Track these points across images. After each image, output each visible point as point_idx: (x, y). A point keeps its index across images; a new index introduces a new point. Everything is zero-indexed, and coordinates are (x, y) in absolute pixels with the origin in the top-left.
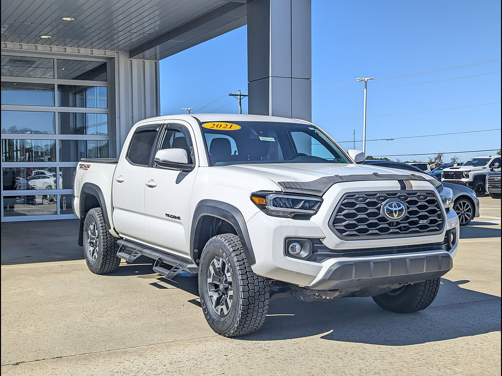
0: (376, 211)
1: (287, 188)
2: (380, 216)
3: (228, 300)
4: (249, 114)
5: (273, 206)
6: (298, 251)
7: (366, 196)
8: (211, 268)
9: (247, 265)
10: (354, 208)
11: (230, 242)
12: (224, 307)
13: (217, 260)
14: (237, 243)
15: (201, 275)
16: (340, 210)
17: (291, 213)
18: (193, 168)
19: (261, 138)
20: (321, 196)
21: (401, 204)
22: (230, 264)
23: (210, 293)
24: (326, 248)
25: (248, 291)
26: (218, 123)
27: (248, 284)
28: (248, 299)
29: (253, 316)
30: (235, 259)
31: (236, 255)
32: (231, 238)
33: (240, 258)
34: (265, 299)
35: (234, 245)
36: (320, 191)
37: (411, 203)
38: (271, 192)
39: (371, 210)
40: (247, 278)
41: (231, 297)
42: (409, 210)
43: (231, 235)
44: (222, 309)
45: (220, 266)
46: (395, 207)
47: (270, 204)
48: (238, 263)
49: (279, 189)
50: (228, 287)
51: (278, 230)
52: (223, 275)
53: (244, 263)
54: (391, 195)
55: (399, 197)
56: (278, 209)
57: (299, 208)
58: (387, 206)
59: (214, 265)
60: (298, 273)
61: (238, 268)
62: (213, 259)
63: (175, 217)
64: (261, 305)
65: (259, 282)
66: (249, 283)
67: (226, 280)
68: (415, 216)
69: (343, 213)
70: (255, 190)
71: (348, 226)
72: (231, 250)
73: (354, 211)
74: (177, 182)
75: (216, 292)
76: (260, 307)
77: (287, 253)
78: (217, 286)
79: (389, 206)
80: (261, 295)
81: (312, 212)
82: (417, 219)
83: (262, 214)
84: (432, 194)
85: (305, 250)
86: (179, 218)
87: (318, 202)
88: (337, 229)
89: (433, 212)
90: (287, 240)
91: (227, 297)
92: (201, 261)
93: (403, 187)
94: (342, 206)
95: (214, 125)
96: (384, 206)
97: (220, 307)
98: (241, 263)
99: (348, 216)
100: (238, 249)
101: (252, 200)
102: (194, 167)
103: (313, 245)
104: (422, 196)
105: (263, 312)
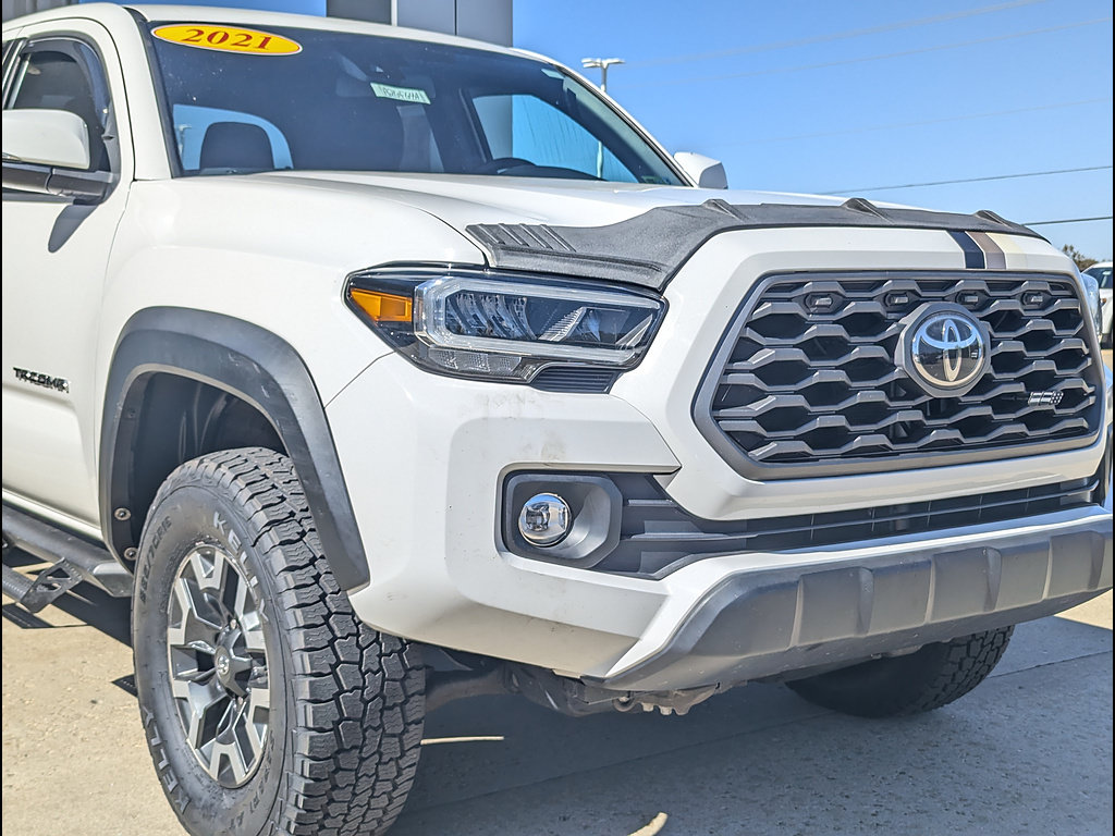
0: (880, 352)
1: (510, 250)
2: (896, 374)
3: (251, 727)
4: (328, 15)
5: (448, 328)
6: (556, 529)
7: (841, 291)
8: (180, 586)
9: (328, 584)
10: (799, 340)
11: (257, 487)
12: (233, 751)
13: (205, 556)
14: (285, 490)
15: (143, 613)
16: (743, 349)
17: (527, 360)
18: (108, 189)
19: (380, 90)
20: (656, 284)
21: (972, 327)
22: (254, 581)
23: (180, 688)
24: (679, 514)
25: (336, 697)
26: (213, 29)
27: (334, 667)
28: (335, 729)
29: (354, 795)
30: (279, 560)
31: (282, 544)
32: (264, 470)
33: (300, 554)
34: (407, 724)
35: (272, 497)
36: (653, 267)
37: (1005, 322)
38: (435, 268)
39: (864, 349)
40: (331, 643)
41: (262, 715)
42: (996, 352)
43: (259, 457)
44: (225, 759)
45: (215, 583)
46: (952, 338)
47: (436, 323)
48: (289, 575)
49: (472, 253)
50: (249, 671)
51: (469, 436)
52: (230, 619)
53: (317, 578)
54: (932, 286)
55: (960, 298)
56: (471, 343)
57: (563, 342)
58: (922, 331)
59: (190, 575)
60: (556, 626)
61: (290, 599)
62: (187, 552)
63: (45, 381)
64: (391, 748)
65: (380, 656)
66: (339, 662)
67: (241, 642)
68: (1014, 376)
69: (757, 360)
70: (364, 261)
71: (776, 420)
72: (262, 519)
73: (799, 355)
74: (55, 243)
75: (202, 682)
76: (385, 758)
77: (511, 539)
78: (205, 662)
79: (930, 332)
80: (391, 708)
81: (617, 357)
82: (1020, 388)
83: (397, 366)
84: (1066, 286)
85: (589, 522)
86: (59, 384)
87: (645, 312)
88: (728, 433)
89: (1070, 359)
90: (513, 482)
91: (246, 710)
92: (142, 554)
93: (974, 258)
94: (750, 334)
95: (200, 33)
96: (910, 335)
97: (216, 748)
98: (306, 576)
99: (774, 373)
100: (292, 514)
101: (351, 303)
102: (116, 183)
103: (625, 502)
104: (1038, 293)
105: (399, 774)
